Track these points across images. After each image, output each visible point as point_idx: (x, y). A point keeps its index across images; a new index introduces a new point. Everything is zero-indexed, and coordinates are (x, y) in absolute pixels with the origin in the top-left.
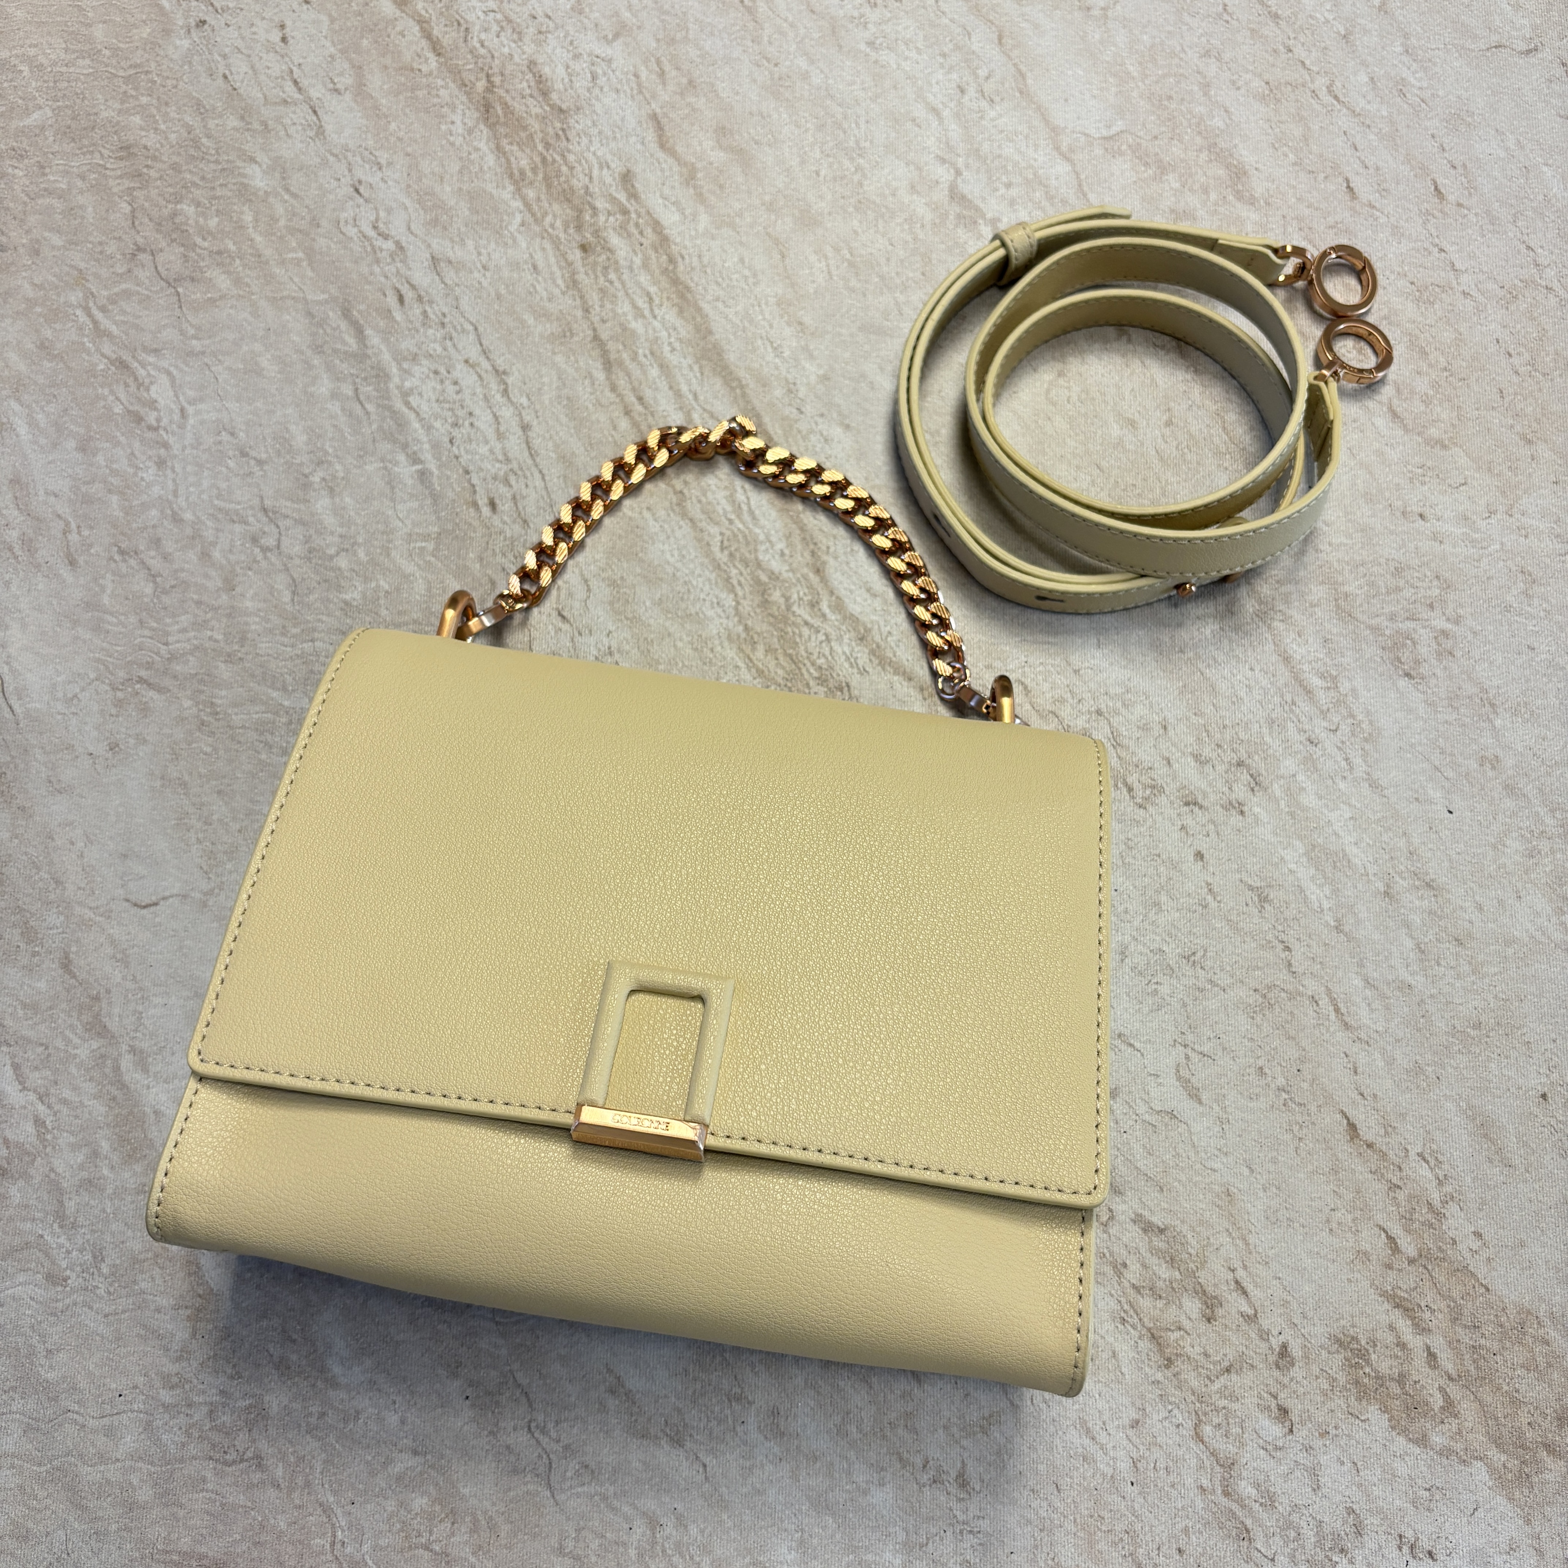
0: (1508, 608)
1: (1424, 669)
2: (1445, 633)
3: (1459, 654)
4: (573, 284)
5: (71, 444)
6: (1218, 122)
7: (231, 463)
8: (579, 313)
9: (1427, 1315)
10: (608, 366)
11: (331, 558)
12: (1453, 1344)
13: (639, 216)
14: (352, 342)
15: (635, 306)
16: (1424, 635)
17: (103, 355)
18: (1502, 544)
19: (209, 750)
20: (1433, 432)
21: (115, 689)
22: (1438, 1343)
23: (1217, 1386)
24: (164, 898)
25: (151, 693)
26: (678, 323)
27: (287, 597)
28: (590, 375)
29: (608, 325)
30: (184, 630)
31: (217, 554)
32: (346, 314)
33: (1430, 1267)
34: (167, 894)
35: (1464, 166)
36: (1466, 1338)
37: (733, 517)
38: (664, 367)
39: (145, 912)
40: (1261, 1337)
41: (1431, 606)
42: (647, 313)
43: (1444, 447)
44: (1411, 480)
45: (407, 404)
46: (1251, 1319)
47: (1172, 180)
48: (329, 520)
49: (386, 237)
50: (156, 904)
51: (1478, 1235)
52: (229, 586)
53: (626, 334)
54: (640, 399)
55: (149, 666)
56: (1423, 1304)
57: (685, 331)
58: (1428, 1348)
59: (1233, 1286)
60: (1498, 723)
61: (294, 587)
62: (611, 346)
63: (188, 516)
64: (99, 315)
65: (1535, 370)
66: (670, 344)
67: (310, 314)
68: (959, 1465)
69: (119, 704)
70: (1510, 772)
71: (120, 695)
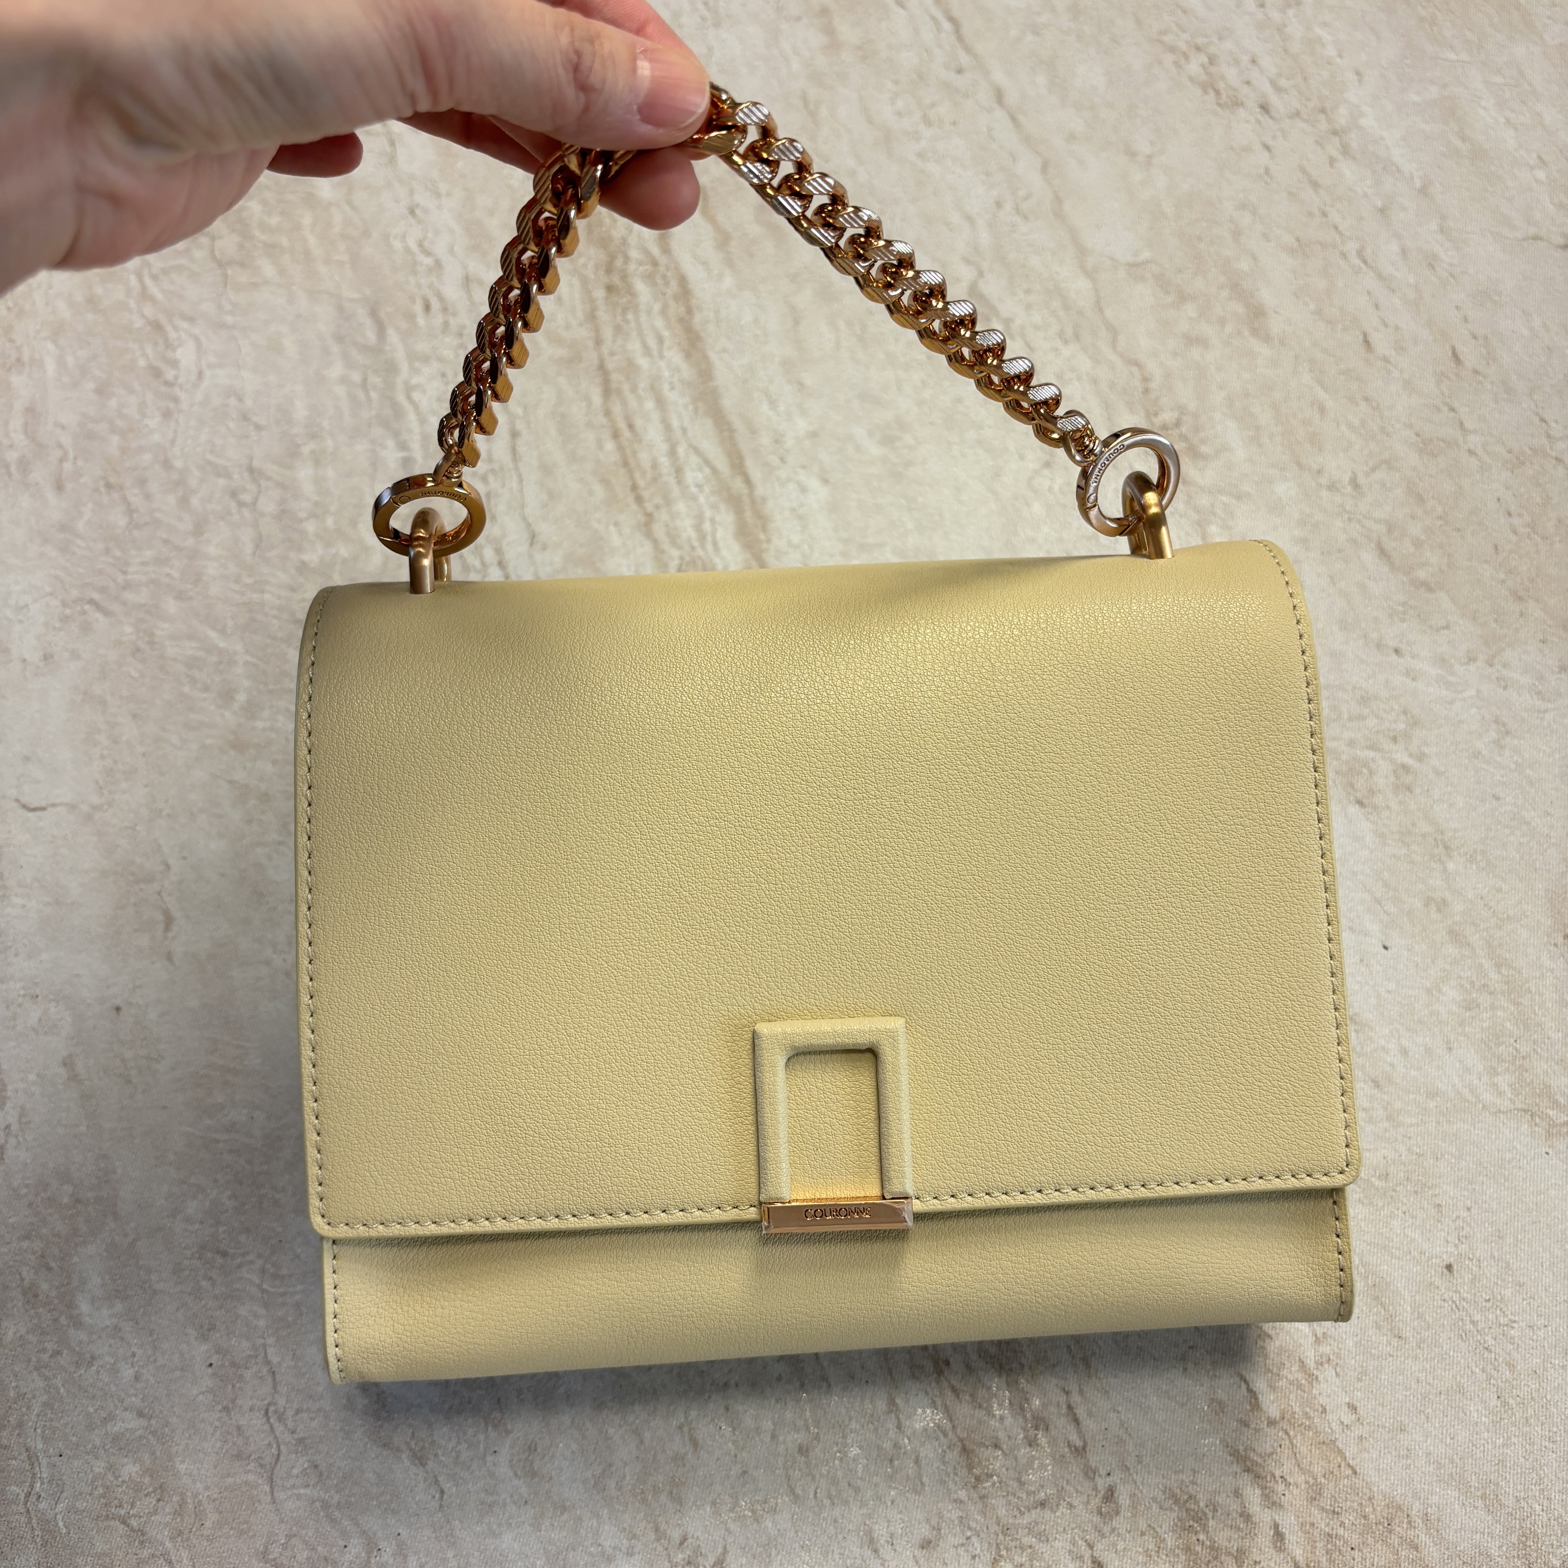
0: (1477, 755)
1: (1379, 800)
2: (1405, 768)
3: (1418, 791)
4: (592, 317)
5: (90, 386)
6: (1244, 265)
7: (232, 425)
8: (591, 344)
9: (1280, 1488)
10: (607, 392)
11: (301, 521)
12: (1307, 1527)
13: (668, 269)
14: (371, 336)
15: (645, 346)
16: (1384, 767)
17: (143, 316)
18: (1478, 691)
19: (135, 674)
20: (1421, 574)
21: (64, 604)
22: (1288, 1522)
23: (1026, 1520)
24: (54, 805)
25: (99, 616)
26: (684, 366)
27: (248, 549)
28: (587, 399)
29: (616, 358)
30: (144, 564)
31: (195, 501)
32: (373, 314)
33: (1292, 1433)
34: (57, 801)
35: (1486, 338)
36: (1322, 1523)
37: (696, 544)
38: (660, 402)
39: (30, 815)
40: (1086, 1474)
41: (1395, 740)
42: (655, 353)
43: (1430, 589)
44: (1391, 616)
45: (409, 398)
46: (1080, 1451)
47: (1190, 310)
48: (308, 488)
49: (427, 253)
50: (43, 809)
51: (1353, 1408)
52: (198, 531)
53: (630, 368)
54: (631, 427)
55: (103, 590)
56: (1278, 1474)
57: (687, 372)
58: (1276, 1526)
59: (1064, 1410)
60: (1451, 866)
61: (259, 543)
62: (615, 377)
63: (178, 464)
64: (148, 282)
65: (1534, 532)
66: (671, 383)
67: (340, 309)
68: (720, 1550)
69: (65, 619)
70: (1457, 918)
71: (68, 611)
